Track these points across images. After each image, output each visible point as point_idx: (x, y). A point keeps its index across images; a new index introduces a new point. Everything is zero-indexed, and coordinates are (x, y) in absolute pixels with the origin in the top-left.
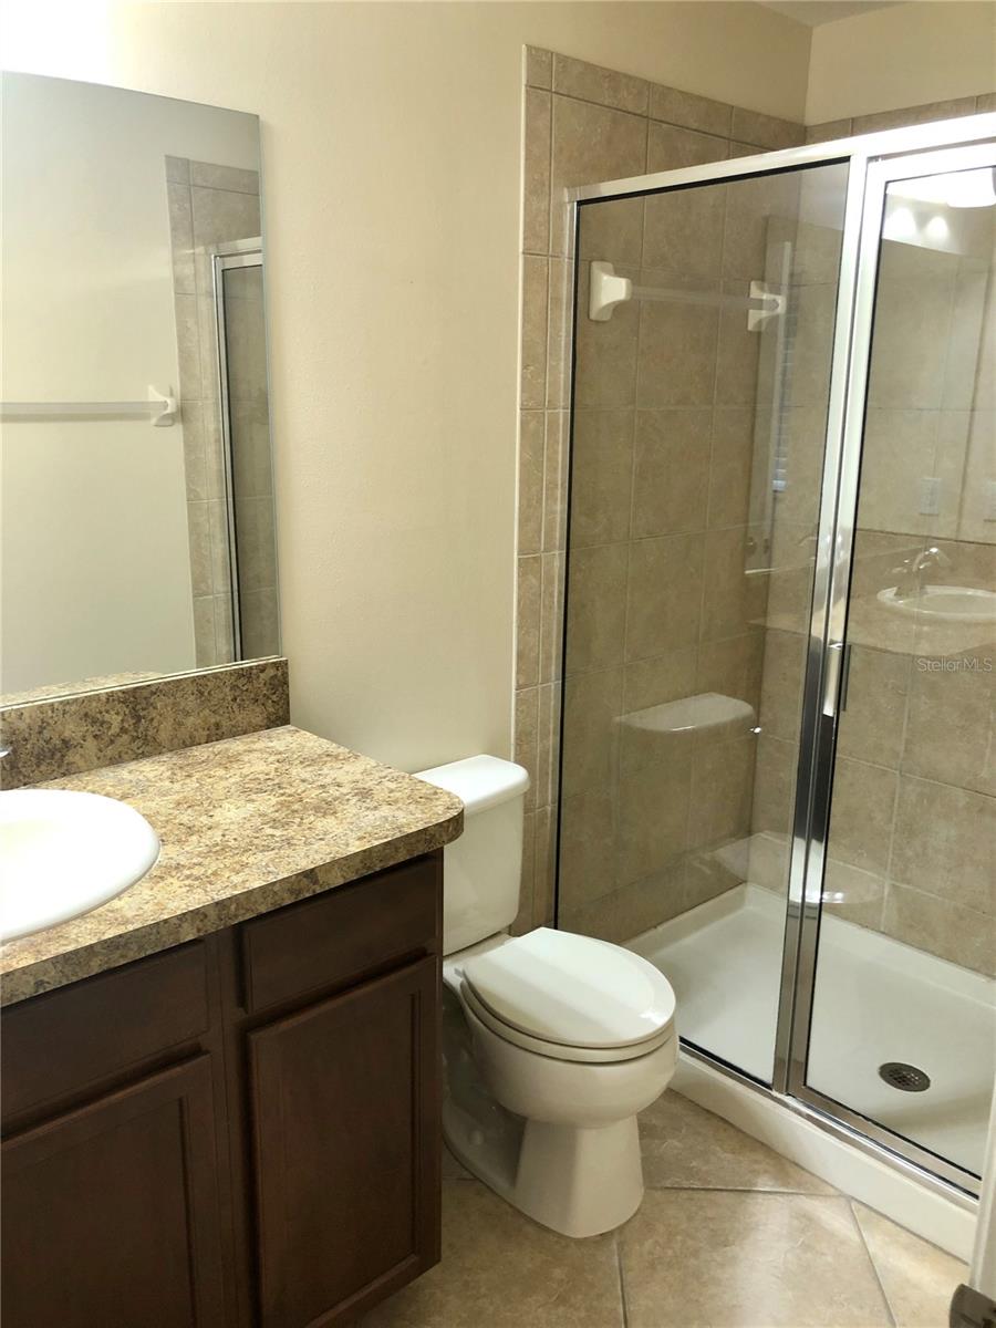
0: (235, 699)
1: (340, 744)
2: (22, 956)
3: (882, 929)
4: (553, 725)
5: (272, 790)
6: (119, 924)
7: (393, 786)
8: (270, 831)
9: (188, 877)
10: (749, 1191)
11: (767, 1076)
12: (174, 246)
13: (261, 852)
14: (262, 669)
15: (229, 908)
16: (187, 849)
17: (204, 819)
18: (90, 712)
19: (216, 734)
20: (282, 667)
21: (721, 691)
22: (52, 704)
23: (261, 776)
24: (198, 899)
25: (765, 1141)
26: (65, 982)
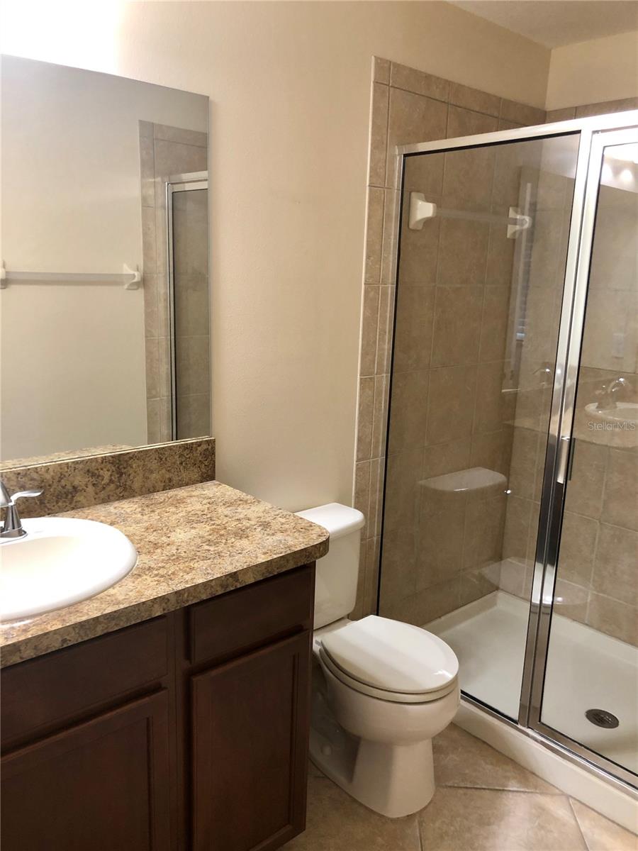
0: (181, 463)
1: (248, 493)
2: (54, 623)
3: (586, 622)
4: (379, 486)
5: (206, 522)
6: (114, 604)
7: (283, 520)
8: (207, 547)
9: (156, 575)
10: (503, 790)
11: (515, 716)
12: (143, 177)
13: (203, 560)
14: (199, 444)
15: (183, 595)
16: (155, 557)
17: (164, 539)
18: (91, 469)
19: (169, 485)
20: (211, 443)
21: (485, 466)
22: (67, 463)
23: (198, 512)
24: (163, 590)
25: (513, 758)
26: (80, 640)
